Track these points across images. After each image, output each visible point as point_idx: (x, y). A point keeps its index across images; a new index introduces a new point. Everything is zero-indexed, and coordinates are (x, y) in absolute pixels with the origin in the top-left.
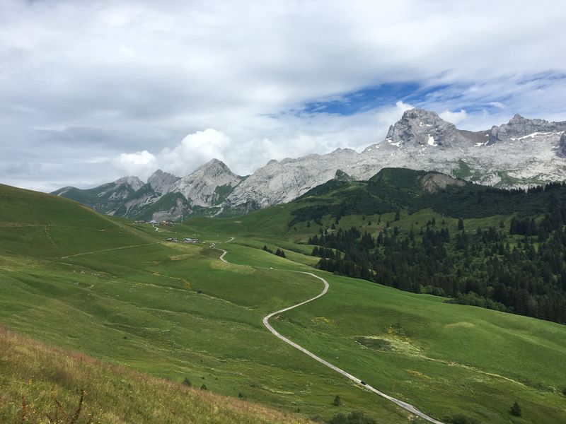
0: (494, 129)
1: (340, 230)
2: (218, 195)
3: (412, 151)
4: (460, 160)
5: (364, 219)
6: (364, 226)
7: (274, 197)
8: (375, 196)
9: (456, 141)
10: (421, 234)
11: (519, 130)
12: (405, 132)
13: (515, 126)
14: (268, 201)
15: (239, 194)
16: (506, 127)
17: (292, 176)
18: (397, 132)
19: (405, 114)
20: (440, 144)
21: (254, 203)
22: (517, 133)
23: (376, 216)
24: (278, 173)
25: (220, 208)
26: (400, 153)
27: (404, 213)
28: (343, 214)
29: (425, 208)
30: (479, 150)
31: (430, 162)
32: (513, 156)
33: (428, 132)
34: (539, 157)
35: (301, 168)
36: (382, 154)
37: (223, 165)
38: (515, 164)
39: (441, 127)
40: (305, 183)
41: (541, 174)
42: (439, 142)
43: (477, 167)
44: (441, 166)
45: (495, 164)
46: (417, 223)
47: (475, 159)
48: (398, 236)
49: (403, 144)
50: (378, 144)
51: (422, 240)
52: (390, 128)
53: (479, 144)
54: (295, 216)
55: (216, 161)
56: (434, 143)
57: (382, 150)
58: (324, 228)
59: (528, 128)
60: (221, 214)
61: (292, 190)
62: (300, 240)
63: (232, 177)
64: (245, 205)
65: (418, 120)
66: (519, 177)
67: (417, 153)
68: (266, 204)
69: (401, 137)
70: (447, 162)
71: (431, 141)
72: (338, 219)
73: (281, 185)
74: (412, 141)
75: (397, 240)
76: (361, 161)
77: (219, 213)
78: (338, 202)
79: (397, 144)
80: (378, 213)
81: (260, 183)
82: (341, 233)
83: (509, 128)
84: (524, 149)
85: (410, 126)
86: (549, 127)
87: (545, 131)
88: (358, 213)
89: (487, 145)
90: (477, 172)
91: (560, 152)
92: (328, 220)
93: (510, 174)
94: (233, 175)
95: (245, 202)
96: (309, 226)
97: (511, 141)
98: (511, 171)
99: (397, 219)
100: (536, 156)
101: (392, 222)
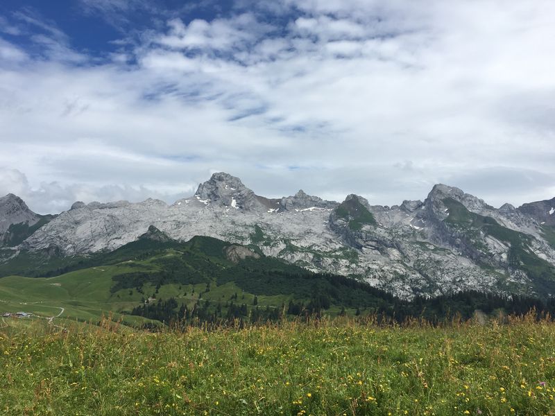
0: (284, 200)
1: (160, 300)
2: (12, 235)
3: (218, 211)
4: (256, 225)
5: (180, 289)
6: (180, 297)
7: (81, 245)
8: (190, 266)
9: (254, 206)
10: (226, 306)
11: (302, 203)
12: (212, 192)
13: (299, 199)
14: (74, 248)
15: (41, 237)
16: (292, 199)
17: (102, 225)
18: (206, 191)
19: (214, 176)
20: (241, 207)
21: (58, 249)
22: (300, 206)
23: (190, 286)
24: (86, 218)
25: (15, 251)
26: (207, 211)
27: (213, 285)
28: (162, 283)
29: (230, 281)
30: (271, 217)
31: (232, 224)
32: (296, 226)
33: (231, 195)
34: (314, 229)
35: (112, 216)
36: (191, 210)
37: (21, 201)
38: (297, 233)
39: (243, 192)
40: (115, 233)
41: (314, 245)
42: (240, 205)
43: (269, 233)
44: (241, 229)
45: (282, 231)
46: (223, 296)
47: (267, 225)
48: (209, 308)
49: (210, 202)
50: (187, 199)
51: (227, 312)
52: (199, 186)
53: (272, 210)
54: (117, 282)
55: (12, 196)
56: (236, 206)
57: (192, 206)
58: (145, 296)
59: (309, 203)
60: (16, 258)
61: (101, 239)
62: (123, 308)
63: (29, 215)
64: (47, 250)
65: (224, 183)
66: (299, 245)
67: (221, 213)
68: (71, 251)
69: (209, 195)
70: (245, 226)
71: (234, 203)
72: (158, 288)
73: (89, 233)
74: (218, 201)
75: (207, 312)
76: (172, 216)
77: (14, 256)
78: (157, 269)
79: (205, 202)
80: (192, 283)
81: (66, 227)
82: (161, 303)
83: (294, 200)
84: (304, 220)
85: (217, 188)
86: (322, 204)
87: (320, 207)
88: (175, 282)
89: (278, 212)
90: (269, 238)
91: (329, 227)
92: (148, 288)
93: (293, 243)
94: (32, 213)
95: (47, 246)
96: (131, 294)
97: (296, 212)
98: (293, 240)
99: (208, 291)
100: (312, 228)
101: (203, 293)
